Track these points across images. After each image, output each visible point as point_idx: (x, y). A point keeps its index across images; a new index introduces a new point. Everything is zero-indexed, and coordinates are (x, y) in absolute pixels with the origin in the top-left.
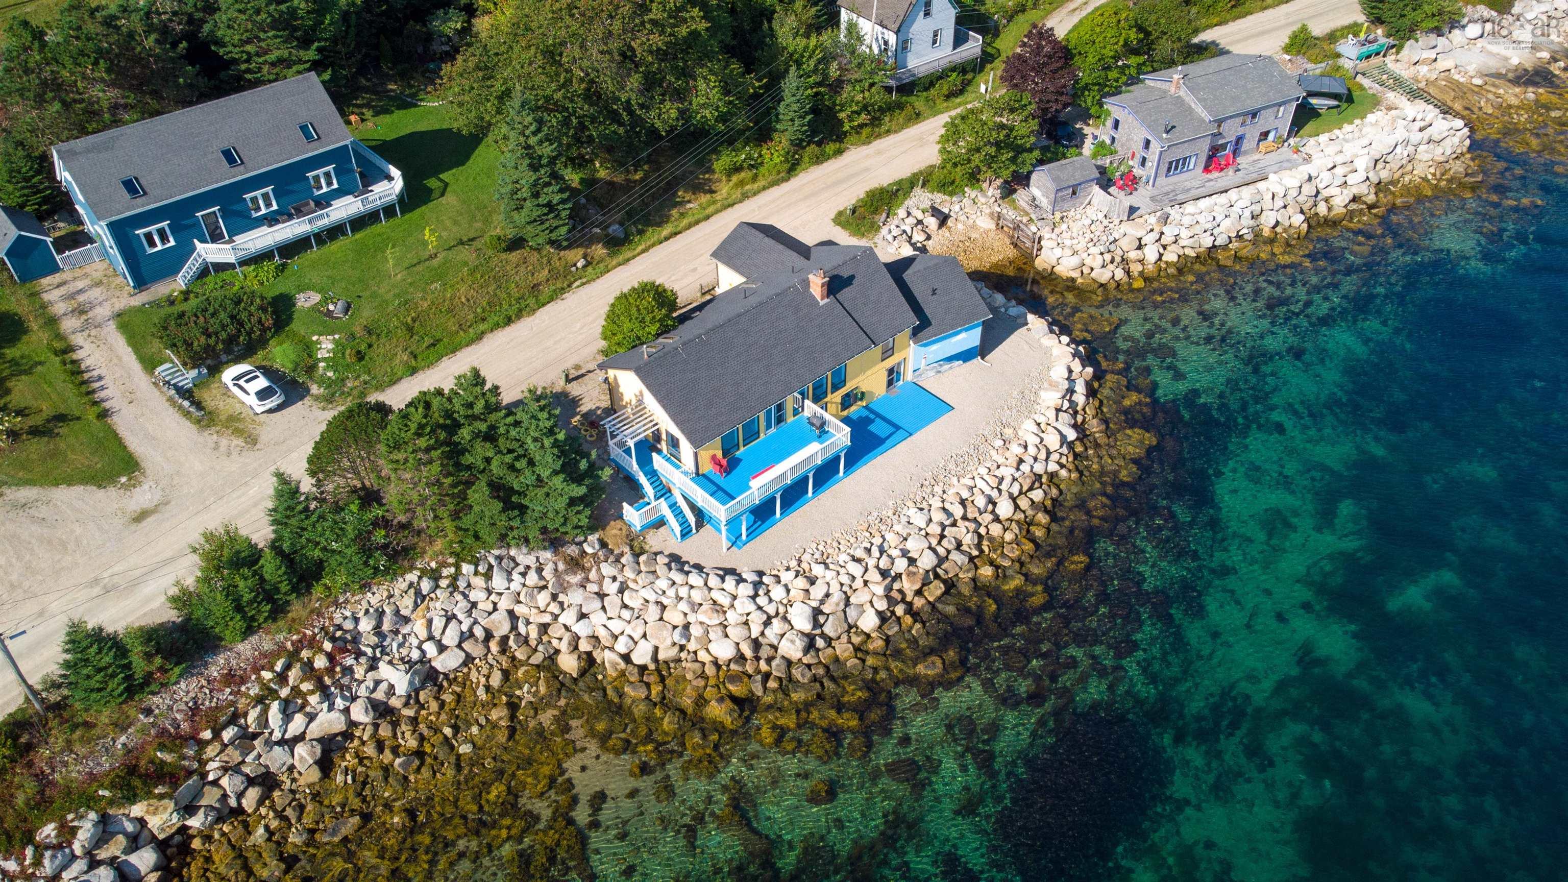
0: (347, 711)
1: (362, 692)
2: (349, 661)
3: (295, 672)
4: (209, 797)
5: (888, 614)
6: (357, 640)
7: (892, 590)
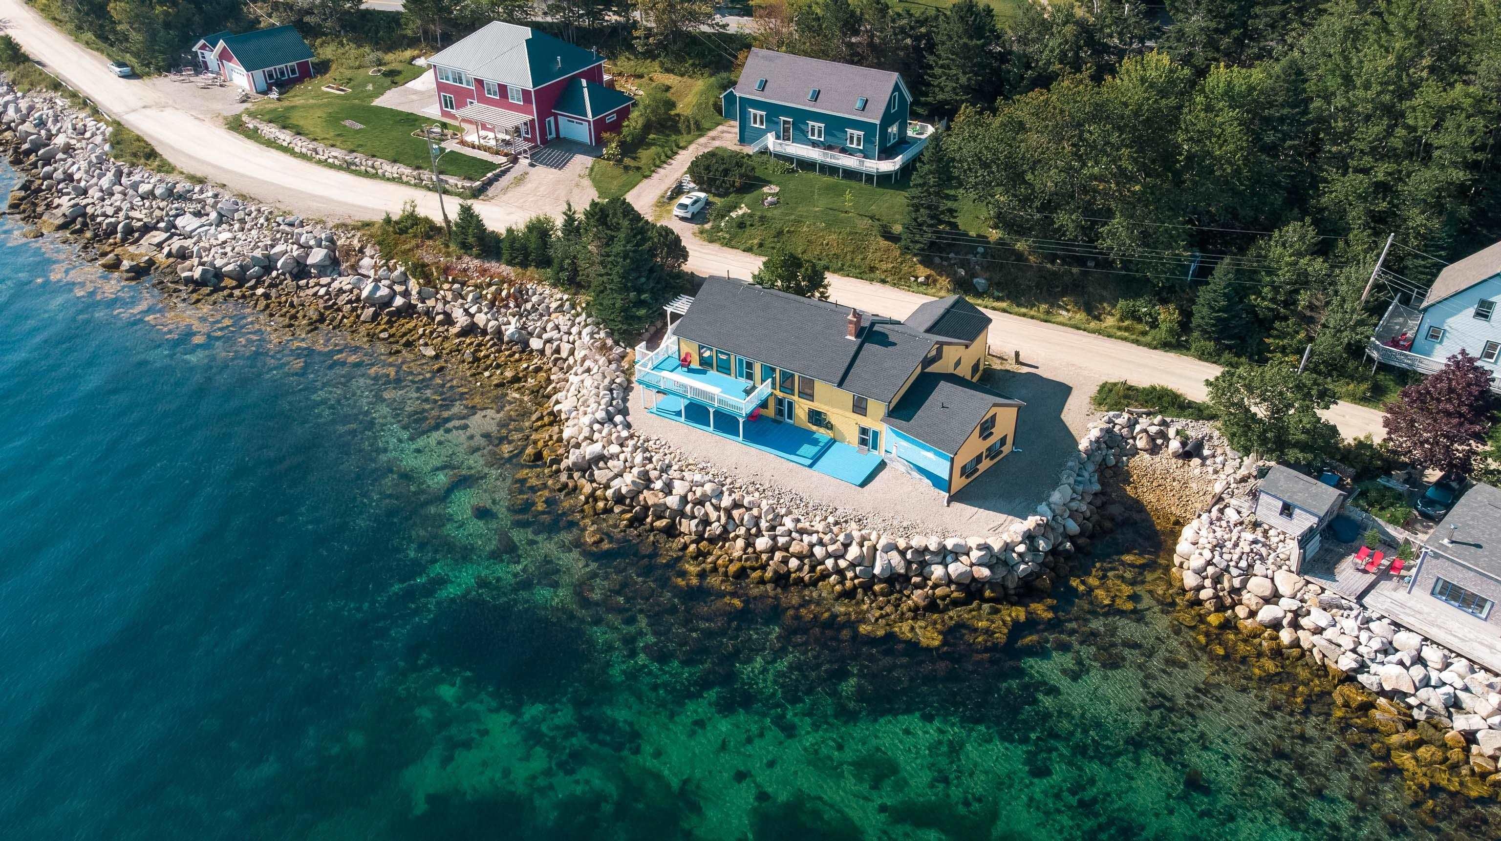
0: (490, 320)
1: (501, 320)
2: (512, 305)
3: (494, 288)
4: (430, 303)
5: (628, 501)
6: (527, 301)
7: (642, 492)
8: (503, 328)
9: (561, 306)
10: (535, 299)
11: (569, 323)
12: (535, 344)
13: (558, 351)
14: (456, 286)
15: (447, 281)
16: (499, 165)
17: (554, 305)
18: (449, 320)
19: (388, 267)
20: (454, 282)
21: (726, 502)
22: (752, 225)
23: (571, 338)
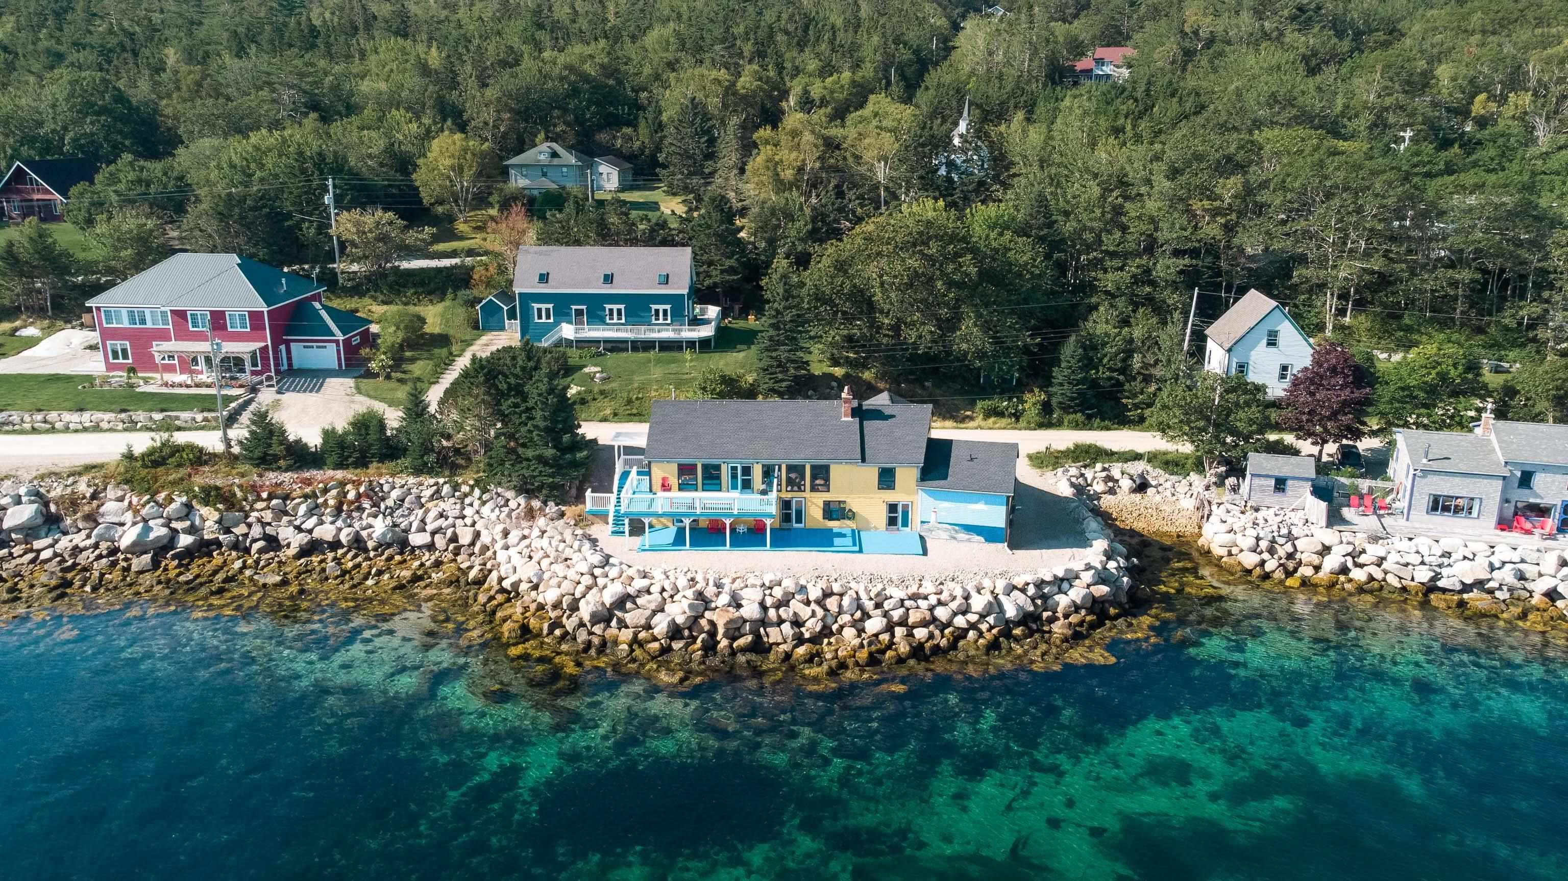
0: (340, 530)
1: (357, 525)
2: (366, 505)
3: (334, 492)
4: (240, 530)
5: (686, 633)
6: (383, 499)
7: (702, 616)
8: (364, 534)
9: (438, 491)
10: (395, 494)
11: (458, 506)
12: (417, 539)
13: (454, 539)
14: (274, 502)
15: (259, 498)
16: (238, 397)
17: (427, 493)
18: (273, 543)
19: (156, 502)
20: (271, 497)
21: (815, 593)
22: (594, 399)
23: (468, 521)
